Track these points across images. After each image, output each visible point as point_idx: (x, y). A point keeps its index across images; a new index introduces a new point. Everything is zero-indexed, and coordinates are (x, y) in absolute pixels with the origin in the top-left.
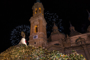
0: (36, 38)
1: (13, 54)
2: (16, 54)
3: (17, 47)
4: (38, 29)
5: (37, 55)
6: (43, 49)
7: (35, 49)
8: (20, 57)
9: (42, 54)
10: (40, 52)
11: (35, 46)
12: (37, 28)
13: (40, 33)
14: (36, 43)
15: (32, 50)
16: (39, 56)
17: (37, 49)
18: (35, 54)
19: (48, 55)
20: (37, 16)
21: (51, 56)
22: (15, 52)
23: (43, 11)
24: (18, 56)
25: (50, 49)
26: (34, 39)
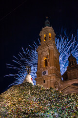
0: (46, 74)
1: (16, 95)
2: (19, 96)
3: (21, 87)
4: (48, 62)
5: (48, 99)
6: (56, 91)
7: (44, 90)
8: (24, 100)
9: (55, 98)
10: (51, 95)
11: (44, 86)
12: (46, 61)
13: (51, 67)
14: (46, 82)
15: (41, 92)
16: (50, 100)
17: (48, 90)
18: (45, 98)
19: (63, 100)
20: (47, 45)
21: (68, 102)
22: (18, 93)
23: (54, 37)
24: (22, 99)
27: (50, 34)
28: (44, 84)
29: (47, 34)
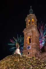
0: (30, 48)
1: (9, 62)
2: (12, 63)
3: (13, 57)
4: (32, 40)
5: (31, 64)
6: (36, 60)
7: (28, 59)
8: (15, 65)
9: (36, 64)
10: (33, 62)
11: (28, 56)
12: (30, 39)
13: (33, 44)
14: (30, 53)
15: (26, 60)
16: (32, 65)
17: (31, 59)
18: (29, 64)
19: (41, 65)
20: (30, 28)
21: (44, 66)
22: (11, 61)
23: (36, 22)
24: (14, 64)
25: (43, 59)
26: (27, 49)
27: (33, 20)
28: (28, 55)
29: (31, 20)
